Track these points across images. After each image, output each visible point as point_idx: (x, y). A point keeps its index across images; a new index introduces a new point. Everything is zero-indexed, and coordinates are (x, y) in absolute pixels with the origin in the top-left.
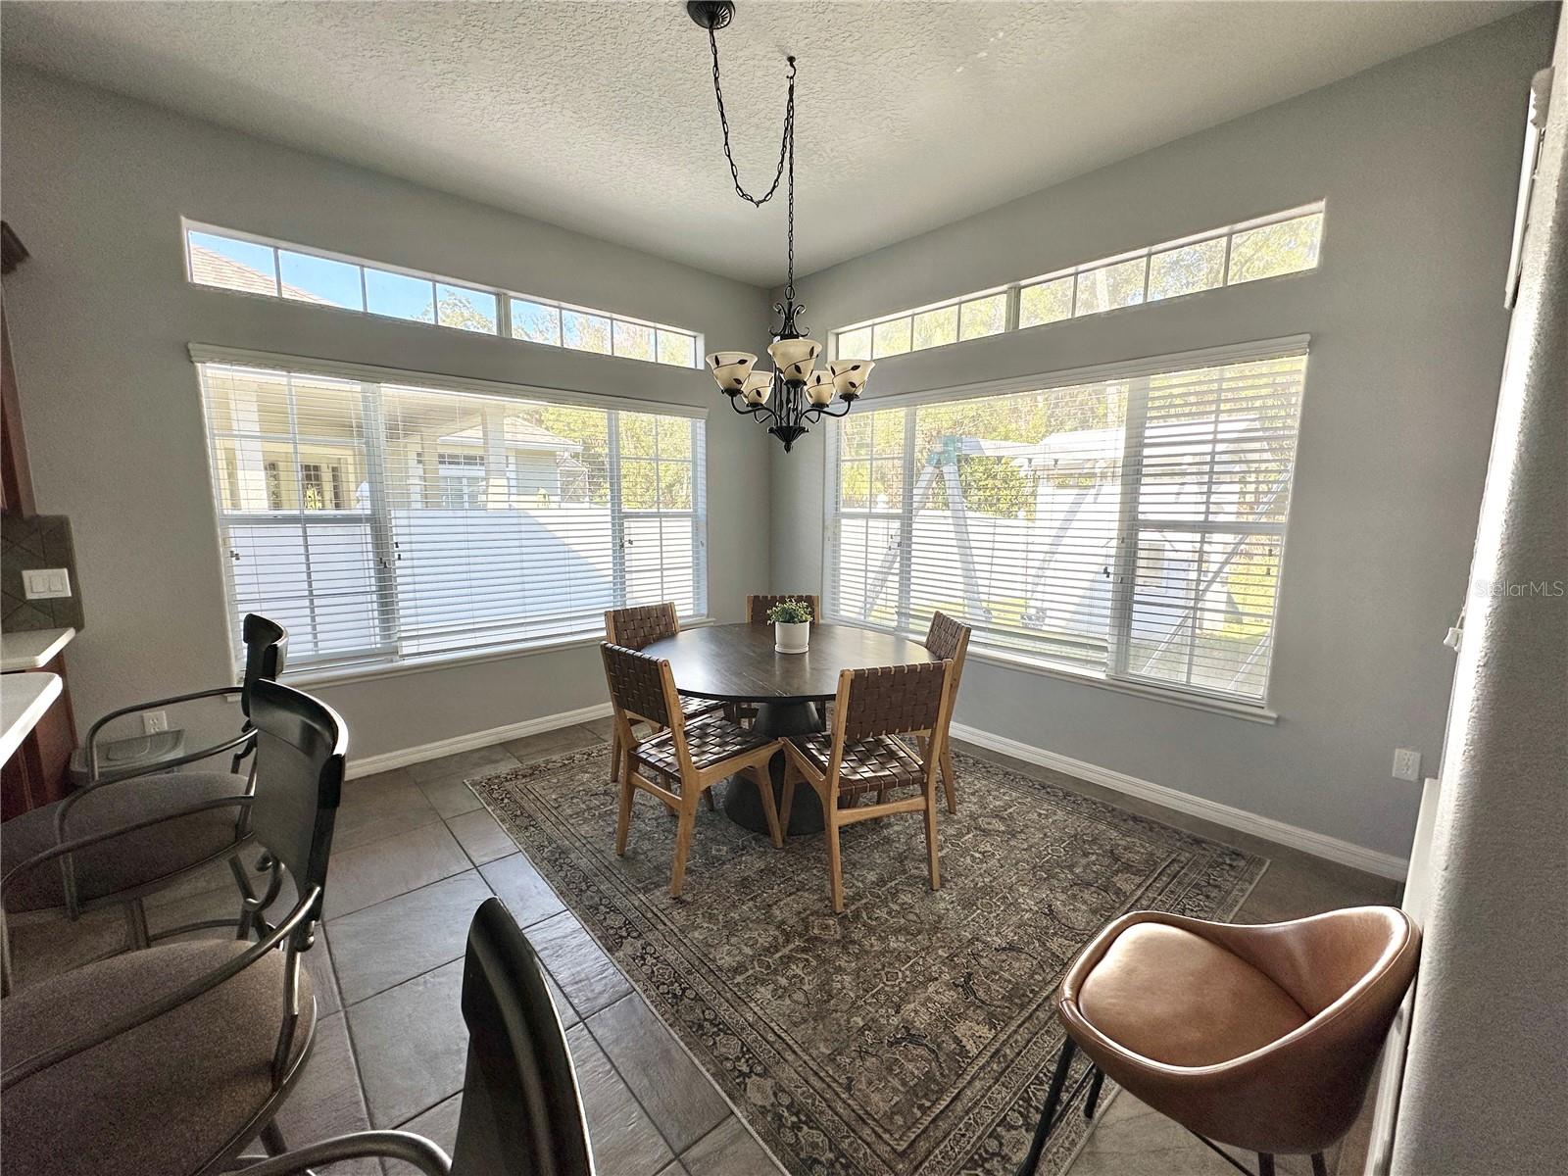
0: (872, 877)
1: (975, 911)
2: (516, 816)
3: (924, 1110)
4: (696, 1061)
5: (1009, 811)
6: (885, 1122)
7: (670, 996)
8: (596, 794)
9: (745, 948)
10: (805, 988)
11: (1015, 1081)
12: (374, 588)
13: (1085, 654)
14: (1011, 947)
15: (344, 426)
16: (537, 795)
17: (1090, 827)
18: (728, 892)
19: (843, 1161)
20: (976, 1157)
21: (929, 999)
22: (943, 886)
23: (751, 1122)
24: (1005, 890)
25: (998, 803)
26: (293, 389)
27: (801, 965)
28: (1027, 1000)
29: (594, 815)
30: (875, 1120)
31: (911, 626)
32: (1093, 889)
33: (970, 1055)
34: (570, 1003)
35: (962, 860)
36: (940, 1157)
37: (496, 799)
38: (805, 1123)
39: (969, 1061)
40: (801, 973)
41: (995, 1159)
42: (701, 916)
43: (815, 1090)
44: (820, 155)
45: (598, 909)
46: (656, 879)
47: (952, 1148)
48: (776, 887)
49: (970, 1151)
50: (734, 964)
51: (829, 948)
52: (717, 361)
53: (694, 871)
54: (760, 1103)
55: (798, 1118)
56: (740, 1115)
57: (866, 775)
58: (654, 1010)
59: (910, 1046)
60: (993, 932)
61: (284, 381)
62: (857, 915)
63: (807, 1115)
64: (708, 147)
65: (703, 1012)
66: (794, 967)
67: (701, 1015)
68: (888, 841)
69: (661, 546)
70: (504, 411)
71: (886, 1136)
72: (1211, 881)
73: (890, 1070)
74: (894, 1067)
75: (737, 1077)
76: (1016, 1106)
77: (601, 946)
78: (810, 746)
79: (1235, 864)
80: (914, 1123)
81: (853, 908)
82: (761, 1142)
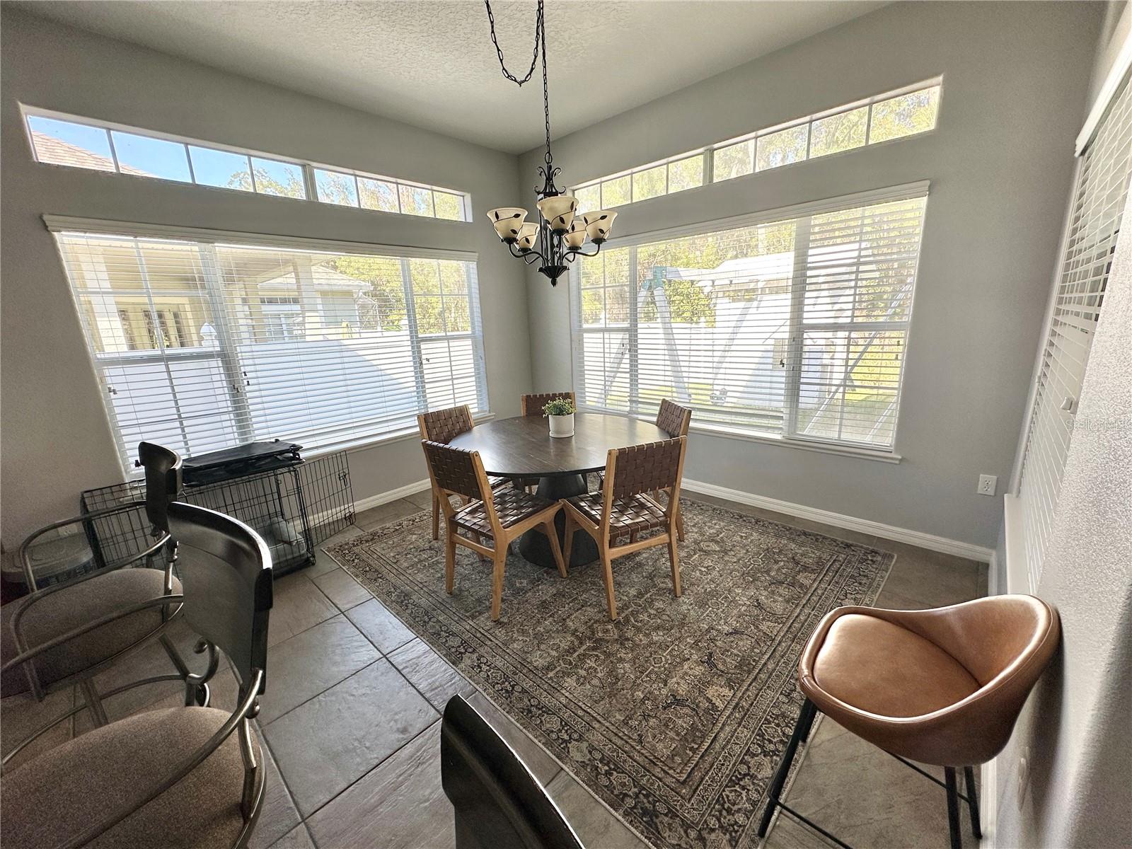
0: (633, 592)
1: (708, 609)
2: (366, 571)
3: (694, 750)
4: (531, 736)
5: (721, 536)
6: (669, 762)
7: (504, 691)
8: (424, 550)
9: (551, 651)
10: (599, 675)
11: (752, 724)
12: (230, 409)
13: (767, 422)
14: (736, 632)
15: (187, 280)
16: (380, 555)
17: (776, 542)
18: (533, 612)
19: (644, 792)
20: (734, 778)
21: (686, 673)
22: (683, 593)
23: (576, 774)
24: (726, 592)
25: (712, 531)
26: (141, 251)
27: (593, 660)
28: (752, 667)
29: (425, 565)
30: (661, 761)
31: (640, 410)
32: (785, 585)
33: (719, 709)
34: (431, 704)
35: (694, 573)
36: (709, 781)
37: (348, 561)
38: (614, 770)
39: (719, 713)
40: (594, 665)
41: (746, 778)
42: (516, 632)
43: (617, 746)
44: (560, 42)
45: (440, 635)
46: (479, 609)
47: (717, 774)
48: (567, 605)
49: (729, 775)
50: (546, 664)
51: (611, 645)
52: (497, 216)
53: (505, 600)
54: (580, 760)
55: (609, 767)
56: (567, 770)
57: (627, 522)
58: (494, 703)
59: (678, 708)
60: (722, 622)
61: (133, 244)
62: (627, 620)
63: (614, 764)
64: (469, 35)
65: (529, 701)
66: (589, 662)
67: (528, 703)
68: (640, 565)
69: (451, 361)
70: (311, 261)
71: (671, 772)
72: (862, 573)
73: (666, 726)
74: (669, 724)
75: (562, 744)
76: (755, 741)
77: (447, 661)
78: (583, 504)
79: (875, 559)
80: (689, 760)
81: (623, 615)
82: (586, 787)
